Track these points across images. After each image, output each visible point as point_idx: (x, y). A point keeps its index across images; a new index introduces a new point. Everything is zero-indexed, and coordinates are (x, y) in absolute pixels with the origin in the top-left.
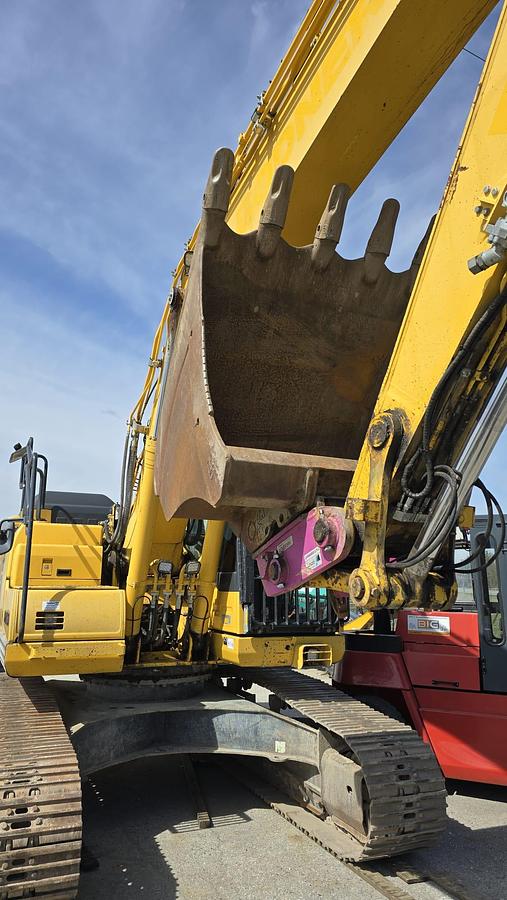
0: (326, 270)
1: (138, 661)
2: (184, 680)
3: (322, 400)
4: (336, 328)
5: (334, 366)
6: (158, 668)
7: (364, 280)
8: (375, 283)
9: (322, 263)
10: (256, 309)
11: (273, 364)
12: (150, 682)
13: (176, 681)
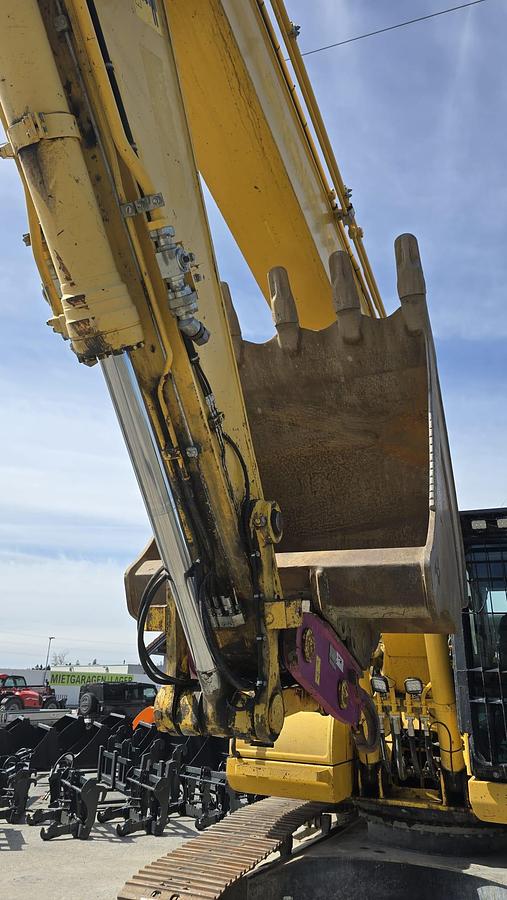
0: (299, 350)
1: (381, 795)
2: (446, 830)
3: (387, 476)
4: (351, 398)
5: (377, 437)
6: (406, 808)
7: (347, 342)
8: (361, 338)
9: (291, 345)
10: (259, 410)
11: (308, 454)
12: (404, 825)
13: (437, 830)
